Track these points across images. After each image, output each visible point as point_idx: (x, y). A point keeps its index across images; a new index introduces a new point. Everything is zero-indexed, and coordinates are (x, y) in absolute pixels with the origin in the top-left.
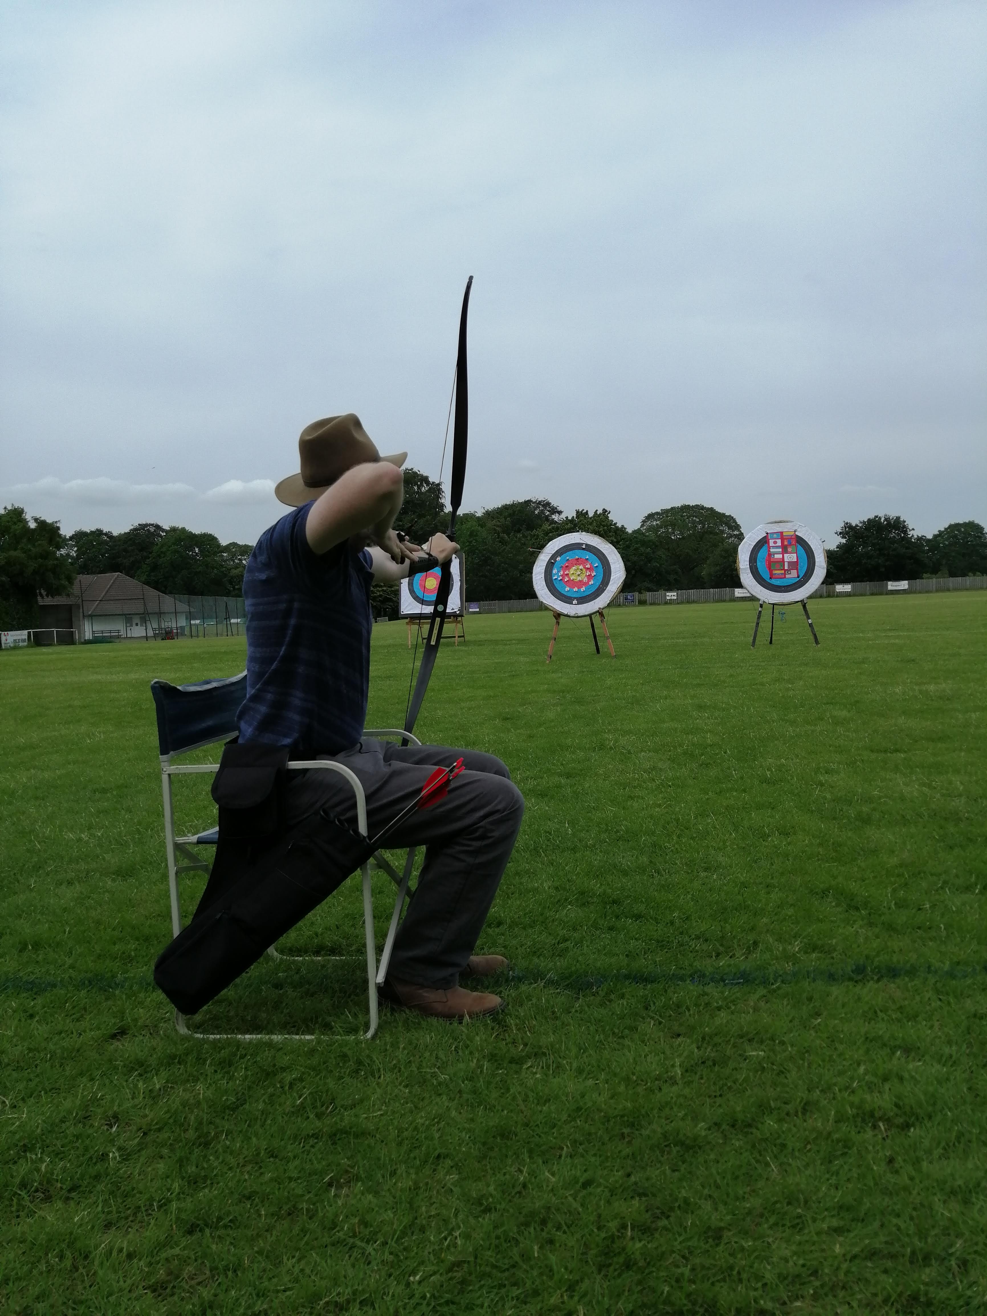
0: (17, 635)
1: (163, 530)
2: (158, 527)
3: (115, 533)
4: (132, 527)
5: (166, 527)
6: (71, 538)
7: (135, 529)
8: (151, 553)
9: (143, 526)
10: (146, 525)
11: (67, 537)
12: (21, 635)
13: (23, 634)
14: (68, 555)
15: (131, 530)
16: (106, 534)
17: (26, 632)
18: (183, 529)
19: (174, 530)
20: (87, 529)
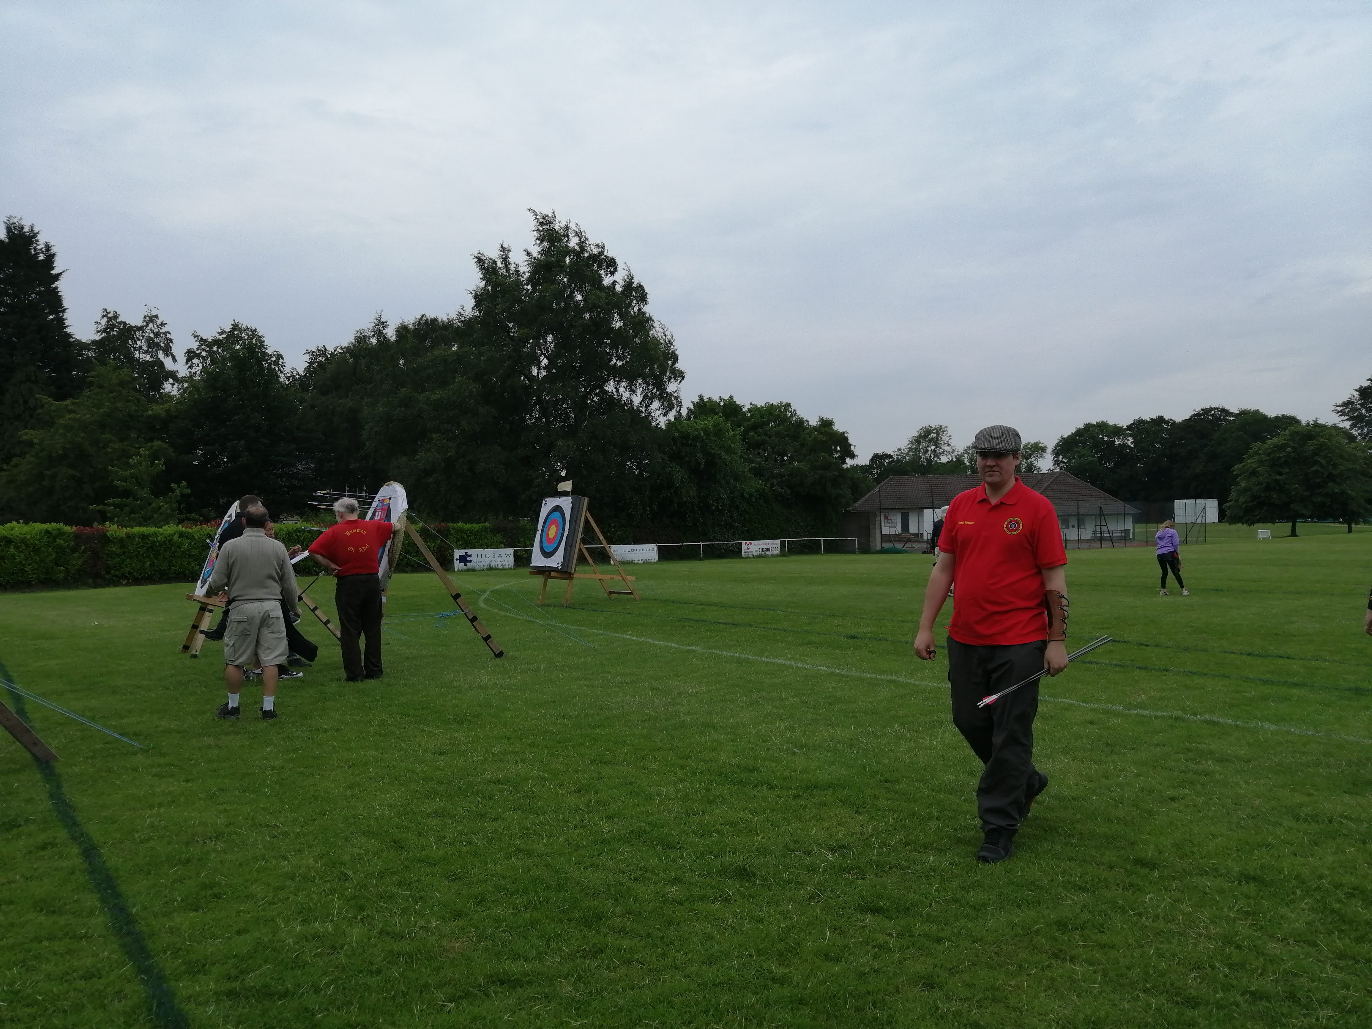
0: (763, 544)
1: (1231, 414)
2: (1224, 411)
3: (1178, 419)
4: (1193, 413)
5: (1234, 410)
6: (1129, 427)
7: (1198, 415)
8: (1211, 440)
9: (1206, 411)
10: (1211, 409)
11: (1125, 427)
12: (773, 544)
13: (776, 543)
14: (1125, 446)
15: (1192, 416)
16: (1167, 422)
17: (778, 541)
18: (1257, 412)
19: (1243, 413)
20: (1147, 417)
